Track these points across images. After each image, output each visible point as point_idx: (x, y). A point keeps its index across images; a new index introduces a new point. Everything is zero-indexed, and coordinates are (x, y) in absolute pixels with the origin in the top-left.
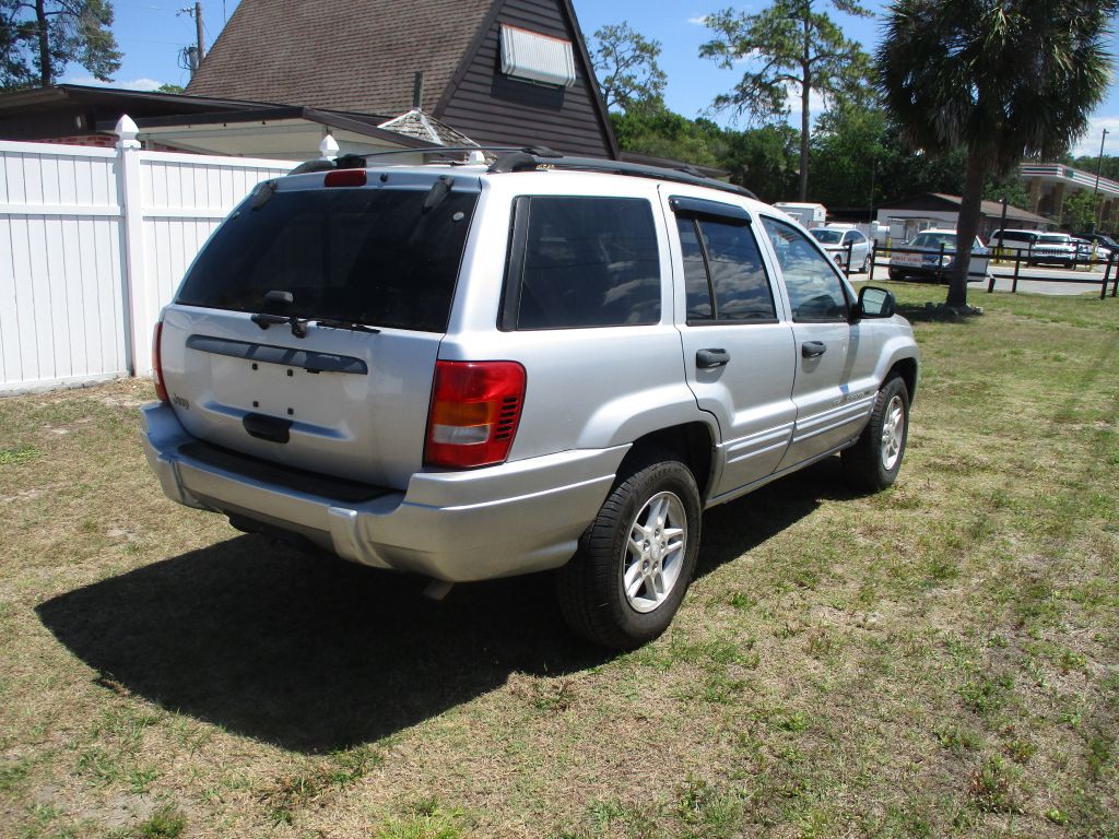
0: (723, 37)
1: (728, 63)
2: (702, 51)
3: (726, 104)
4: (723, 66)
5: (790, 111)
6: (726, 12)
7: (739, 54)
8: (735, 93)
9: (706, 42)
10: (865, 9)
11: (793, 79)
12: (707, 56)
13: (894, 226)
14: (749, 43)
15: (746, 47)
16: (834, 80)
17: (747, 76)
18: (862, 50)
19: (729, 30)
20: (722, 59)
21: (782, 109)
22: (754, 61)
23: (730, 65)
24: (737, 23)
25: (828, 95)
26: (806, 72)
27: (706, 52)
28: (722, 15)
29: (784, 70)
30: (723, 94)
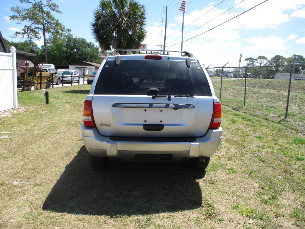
0: (17, 15)
1: (19, 23)
2: (11, 18)
3: (19, 34)
4: (18, 23)
5: (40, 38)
6: (17, 7)
7: (23, 20)
8: (22, 31)
9: (12, 15)
10: (59, 11)
11: (40, 29)
12: (12, 19)
13: (77, 70)
14: (26, 17)
15: (25, 18)
16: (51, 30)
17: (25, 26)
18: (59, 22)
19: (19, 13)
20: (17, 21)
21: (38, 37)
22: (27, 23)
23: (20, 23)
24: (21, 11)
25: (50, 33)
26: (44, 27)
27: (12, 18)
28: (16, 8)
29: (37, 26)
30: (18, 32)
